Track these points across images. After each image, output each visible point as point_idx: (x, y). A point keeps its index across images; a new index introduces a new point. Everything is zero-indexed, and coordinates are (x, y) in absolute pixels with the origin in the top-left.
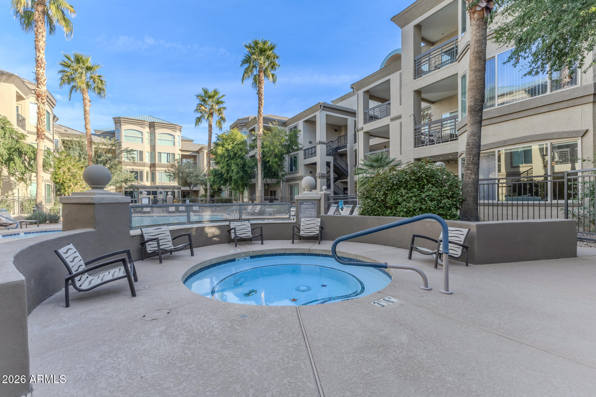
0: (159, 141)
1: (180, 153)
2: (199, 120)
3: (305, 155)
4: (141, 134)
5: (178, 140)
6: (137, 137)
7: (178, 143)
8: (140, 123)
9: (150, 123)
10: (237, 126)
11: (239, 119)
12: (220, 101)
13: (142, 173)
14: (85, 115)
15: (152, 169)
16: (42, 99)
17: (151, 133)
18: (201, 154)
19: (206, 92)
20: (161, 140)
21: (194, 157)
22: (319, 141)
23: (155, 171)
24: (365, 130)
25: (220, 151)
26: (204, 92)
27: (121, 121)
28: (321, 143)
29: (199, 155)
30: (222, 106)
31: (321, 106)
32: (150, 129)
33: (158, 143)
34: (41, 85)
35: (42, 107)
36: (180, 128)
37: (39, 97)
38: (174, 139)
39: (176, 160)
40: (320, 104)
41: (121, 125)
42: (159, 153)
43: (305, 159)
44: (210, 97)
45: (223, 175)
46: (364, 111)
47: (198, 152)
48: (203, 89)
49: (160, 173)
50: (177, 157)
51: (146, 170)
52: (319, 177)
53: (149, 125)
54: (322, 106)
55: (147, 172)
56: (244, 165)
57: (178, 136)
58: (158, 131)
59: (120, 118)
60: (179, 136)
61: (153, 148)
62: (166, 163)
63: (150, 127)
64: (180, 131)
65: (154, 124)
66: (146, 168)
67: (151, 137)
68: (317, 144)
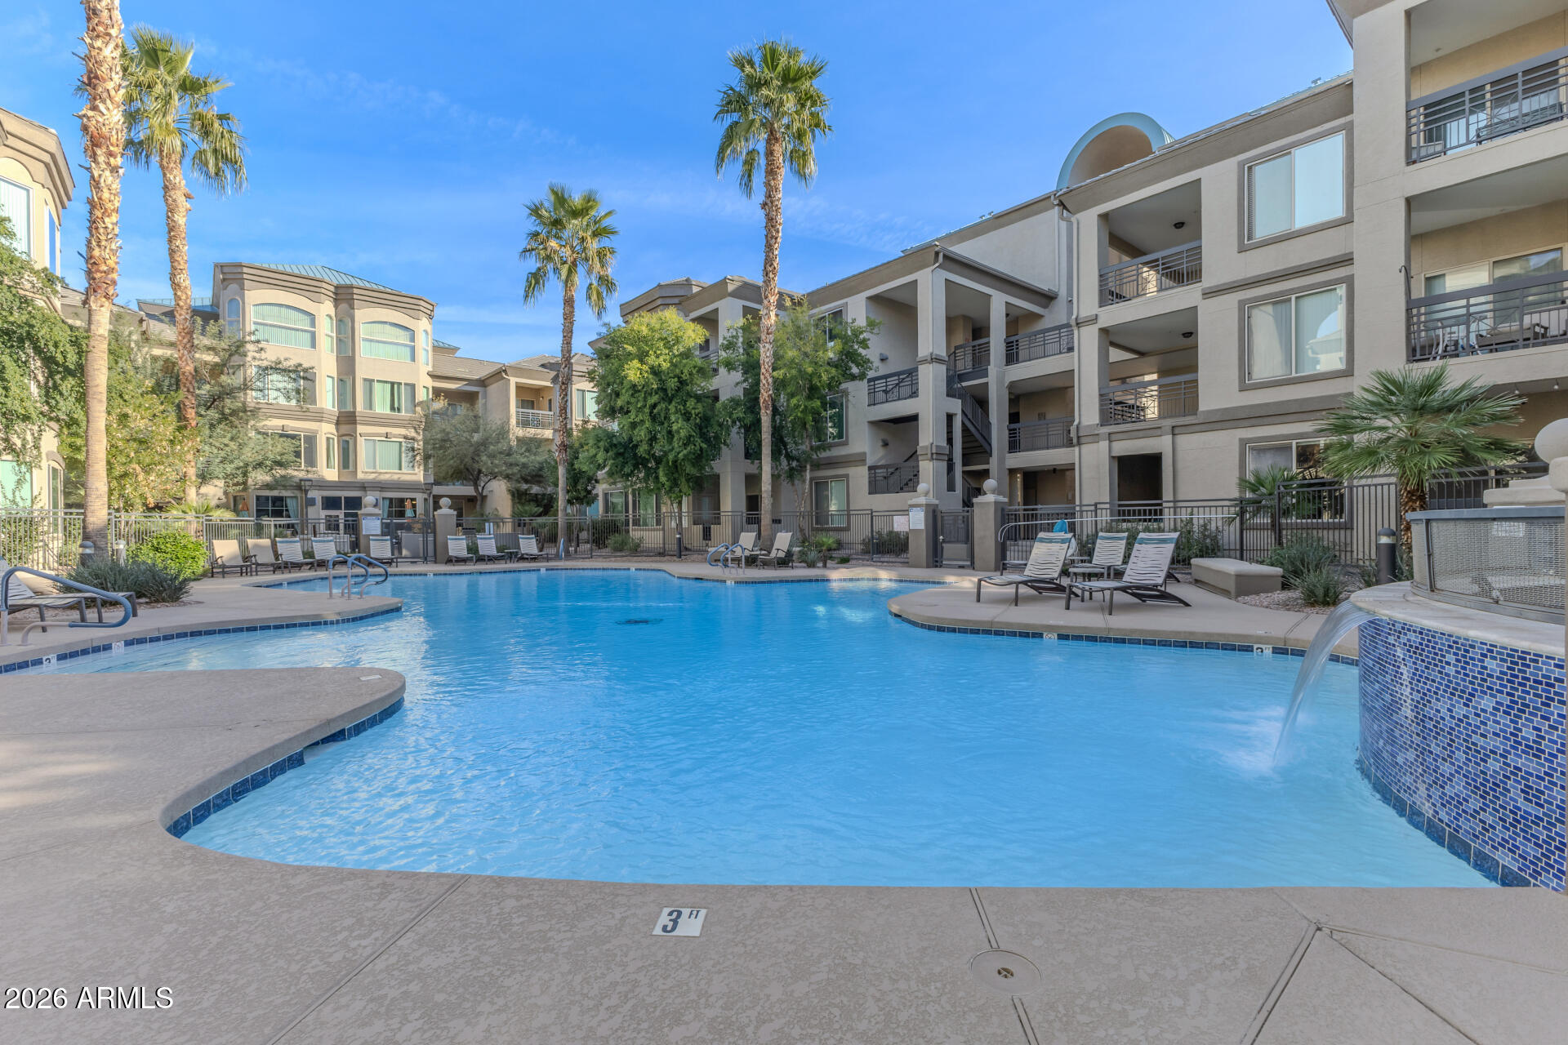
0: (368, 343)
1: (430, 383)
2: (537, 282)
3: (872, 392)
4: (307, 319)
5: (423, 344)
6: (297, 330)
7: (424, 353)
8: (306, 285)
9: (336, 287)
10: (650, 306)
11: (659, 285)
12: (604, 229)
13: (311, 440)
14: (170, 241)
15: (345, 429)
16: (111, 154)
17: (340, 321)
18: (493, 388)
19: (560, 199)
20: (371, 341)
21: (469, 398)
22: (931, 354)
23: (353, 435)
24: (1104, 322)
25: (634, 372)
26: (552, 198)
27: (245, 276)
28: (935, 359)
29: (485, 392)
30: (606, 242)
31: (937, 254)
32: (336, 307)
33: (363, 351)
34: (108, 101)
35: (109, 181)
36: (431, 307)
37: (98, 145)
38: (413, 339)
39: (421, 403)
40: (937, 249)
41: (243, 289)
42: (365, 380)
43: (874, 404)
44: (575, 214)
45: (636, 446)
46: (1100, 270)
47: (483, 383)
48: (553, 191)
49: (371, 443)
50: (422, 395)
51: (324, 431)
52: (929, 455)
53: (335, 294)
54: (941, 255)
55: (328, 439)
56: (706, 420)
57: (424, 334)
58: (364, 315)
59: (241, 266)
60: (426, 331)
61: (347, 364)
62: (388, 411)
63: (336, 302)
64: (431, 317)
65: (350, 291)
66: (323, 424)
67: (339, 332)
68: (924, 361)
